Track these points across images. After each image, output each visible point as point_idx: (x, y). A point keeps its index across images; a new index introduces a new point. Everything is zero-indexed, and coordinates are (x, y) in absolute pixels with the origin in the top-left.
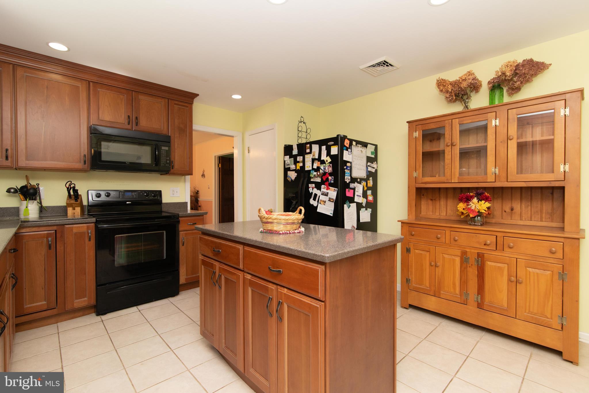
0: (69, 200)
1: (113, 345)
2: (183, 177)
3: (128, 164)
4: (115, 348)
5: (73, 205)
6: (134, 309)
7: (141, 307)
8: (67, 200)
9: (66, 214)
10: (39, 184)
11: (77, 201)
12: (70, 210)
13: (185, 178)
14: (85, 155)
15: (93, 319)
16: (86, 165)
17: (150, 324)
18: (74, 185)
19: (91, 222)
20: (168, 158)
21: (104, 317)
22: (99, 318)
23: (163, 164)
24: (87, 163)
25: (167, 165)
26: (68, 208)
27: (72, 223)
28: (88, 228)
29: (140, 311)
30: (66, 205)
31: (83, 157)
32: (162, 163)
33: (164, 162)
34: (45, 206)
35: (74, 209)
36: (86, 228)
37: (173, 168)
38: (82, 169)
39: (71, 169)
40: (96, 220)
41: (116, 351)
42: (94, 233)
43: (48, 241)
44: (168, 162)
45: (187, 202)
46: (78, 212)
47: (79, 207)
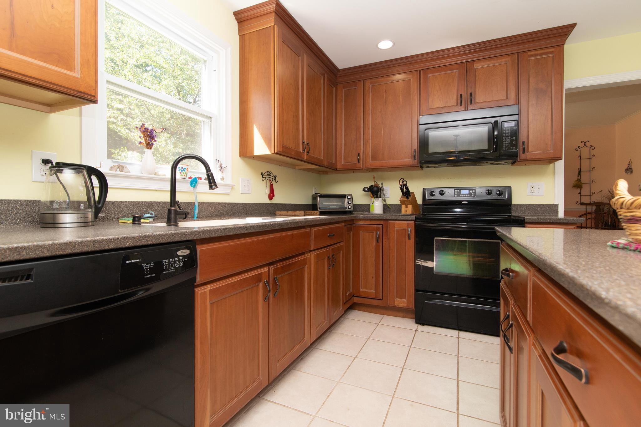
0: (403, 198)
1: (405, 362)
2: (552, 165)
3: (458, 153)
4: (404, 366)
5: (405, 202)
6: (454, 333)
7: (463, 334)
8: (401, 197)
9: (400, 211)
10: (383, 183)
11: (408, 199)
12: (403, 207)
13: (554, 165)
14: (415, 151)
15: (409, 324)
16: (416, 160)
17: (458, 359)
18: (406, 182)
19: (410, 219)
20: (514, 138)
21: (421, 328)
22: (415, 326)
23: (506, 146)
24: (416, 157)
25: (513, 148)
26: (402, 206)
27: (394, 219)
28: (408, 225)
29: (458, 338)
30: (399, 203)
31: (413, 153)
32: (504, 146)
33: (508, 143)
34: (389, 204)
35: (407, 207)
36: (406, 225)
37: (524, 152)
38: (412, 165)
39: (403, 166)
40: (415, 217)
41: (402, 370)
42: (413, 232)
43: (377, 234)
44: (514, 143)
45: (558, 205)
46: (410, 210)
47: (410, 205)
